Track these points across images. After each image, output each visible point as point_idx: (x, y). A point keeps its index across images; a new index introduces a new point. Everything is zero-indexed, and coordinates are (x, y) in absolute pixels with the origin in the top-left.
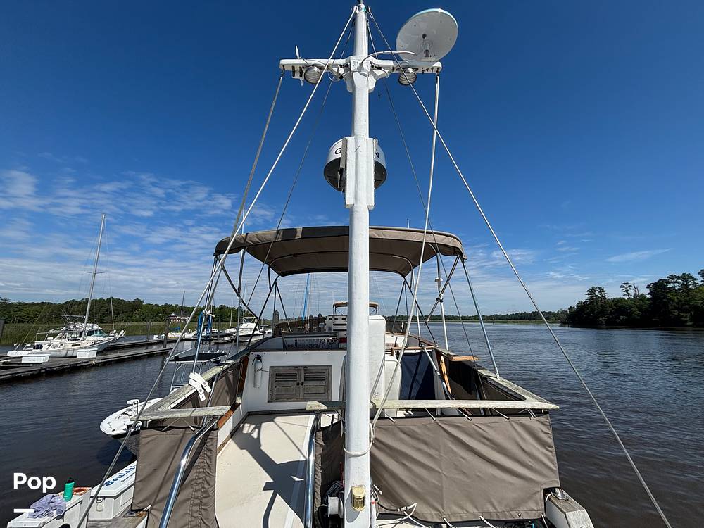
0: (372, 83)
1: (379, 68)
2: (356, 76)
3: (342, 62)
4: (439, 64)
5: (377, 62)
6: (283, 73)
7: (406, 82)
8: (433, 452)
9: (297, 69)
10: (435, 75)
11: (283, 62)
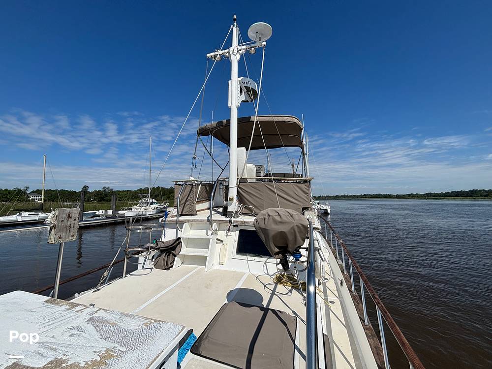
0: (238, 57)
1: (240, 50)
2: (232, 56)
3: (227, 51)
4: (265, 43)
5: (240, 48)
6: (208, 59)
7: (253, 53)
8: (261, 194)
9: (213, 56)
10: (263, 47)
11: (208, 55)
